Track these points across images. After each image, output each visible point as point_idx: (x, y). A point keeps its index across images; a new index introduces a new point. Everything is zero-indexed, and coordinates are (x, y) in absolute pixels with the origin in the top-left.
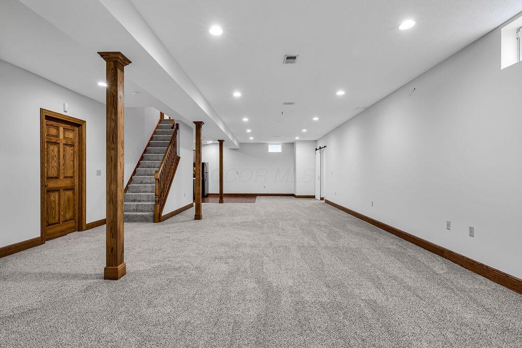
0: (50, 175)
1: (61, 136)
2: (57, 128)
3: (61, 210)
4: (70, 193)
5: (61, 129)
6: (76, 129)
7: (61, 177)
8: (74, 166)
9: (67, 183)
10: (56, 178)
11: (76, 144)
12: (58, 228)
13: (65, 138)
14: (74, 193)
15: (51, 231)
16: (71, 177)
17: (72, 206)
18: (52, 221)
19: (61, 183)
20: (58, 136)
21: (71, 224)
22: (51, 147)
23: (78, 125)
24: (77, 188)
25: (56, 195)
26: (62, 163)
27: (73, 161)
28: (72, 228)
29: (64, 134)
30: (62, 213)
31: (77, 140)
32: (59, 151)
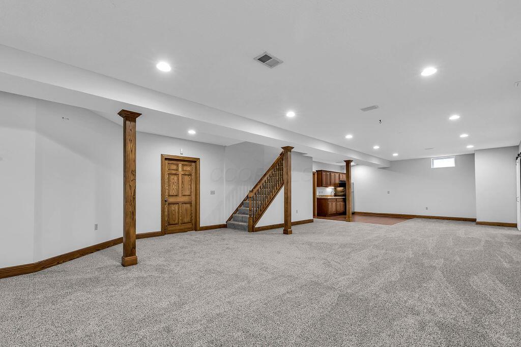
0: (171, 194)
1: (180, 169)
2: (177, 165)
3: (180, 216)
4: (188, 206)
5: (180, 165)
6: (193, 164)
7: (180, 195)
8: (191, 188)
9: (186, 199)
10: (176, 196)
11: (193, 174)
12: (178, 227)
13: (183, 170)
14: (191, 206)
15: (171, 228)
16: (189, 195)
17: (189, 214)
18: (172, 222)
19: (180, 199)
20: (177, 170)
21: (189, 226)
22: (172, 177)
23: (194, 162)
24: (193, 203)
25: (176, 207)
26: (180, 187)
27: (191, 185)
28: (189, 228)
29: (182, 168)
30: (181, 218)
31: (194, 171)
32: (178, 179)
